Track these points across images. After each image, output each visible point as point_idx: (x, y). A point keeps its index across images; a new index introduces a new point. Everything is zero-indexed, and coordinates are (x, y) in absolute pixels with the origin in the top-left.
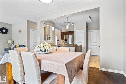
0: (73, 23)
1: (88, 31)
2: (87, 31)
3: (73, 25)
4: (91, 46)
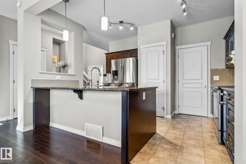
0: (132, 25)
1: (177, 48)
2: (175, 48)
3: (132, 28)
4: (184, 89)
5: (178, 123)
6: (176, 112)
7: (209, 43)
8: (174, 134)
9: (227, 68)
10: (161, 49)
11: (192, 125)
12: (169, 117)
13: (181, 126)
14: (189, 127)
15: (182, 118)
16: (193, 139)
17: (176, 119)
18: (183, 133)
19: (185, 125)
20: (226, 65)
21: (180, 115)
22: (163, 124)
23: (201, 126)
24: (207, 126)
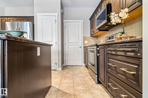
4: (69, 49)
5: (67, 73)
6: (64, 65)
7: (82, 21)
8: (66, 83)
9: (91, 36)
10: (54, 18)
11: (76, 72)
12: (60, 69)
13: (69, 75)
14: (75, 75)
15: (69, 69)
16: (80, 84)
17: (65, 70)
18: (72, 81)
19: (72, 73)
20: (91, 34)
21: (67, 67)
22: (57, 76)
23: (81, 72)
24: (84, 72)
